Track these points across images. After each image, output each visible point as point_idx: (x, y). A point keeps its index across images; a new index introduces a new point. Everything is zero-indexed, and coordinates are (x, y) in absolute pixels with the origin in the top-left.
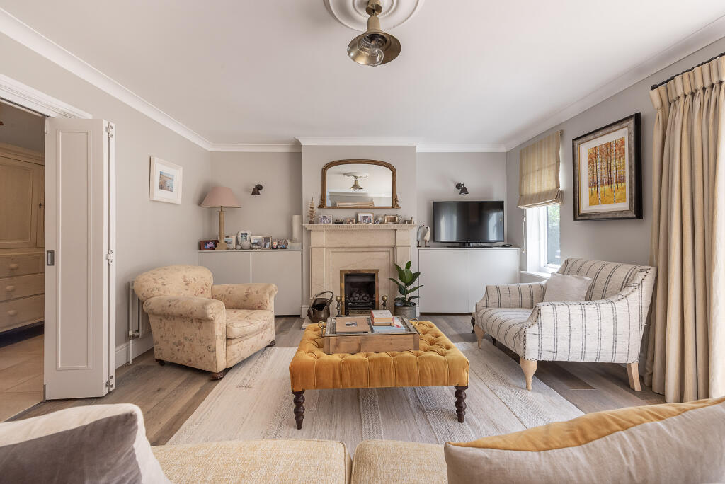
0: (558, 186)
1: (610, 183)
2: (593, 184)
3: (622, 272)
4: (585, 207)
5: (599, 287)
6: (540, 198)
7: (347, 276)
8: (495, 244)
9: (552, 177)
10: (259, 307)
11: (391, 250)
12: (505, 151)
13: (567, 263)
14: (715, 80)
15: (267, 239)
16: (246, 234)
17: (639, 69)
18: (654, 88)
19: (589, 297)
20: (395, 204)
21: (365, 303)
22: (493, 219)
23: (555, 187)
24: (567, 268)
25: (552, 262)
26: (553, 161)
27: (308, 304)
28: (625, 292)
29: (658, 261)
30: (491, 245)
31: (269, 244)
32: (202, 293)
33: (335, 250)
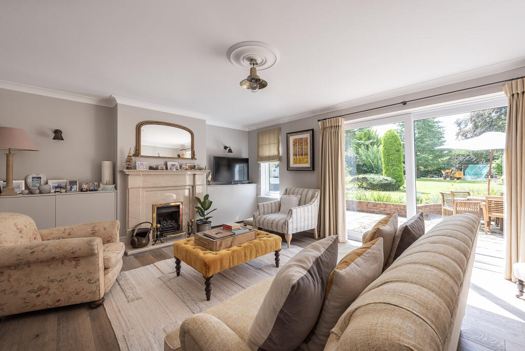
0: (279, 153)
1: (302, 155)
2: (295, 155)
3: (311, 192)
4: (292, 165)
5: (303, 199)
6: (269, 159)
7: (158, 208)
8: (244, 182)
9: (276, 149)
10: (108, 241)
11: (191, 187)
12: (247, 130)
13: (286, 190)
14: (337, 125)
15: (73, 183)
16: (40, 178)
17: (314, 112)
18: (319, 121)
19: (299, 205)
20: (193, 157)
21: (173, 227)
22: (237, 168)
23: (277, 154)
24: (287, 192)
25: (271, 190)
26: (276, 141)
27: (125, 236)
28: (313, 200)
29: (321, 187)
30: (236, 183)
31: (75, 187)
32: (35, 239)
33: (148, 190)
